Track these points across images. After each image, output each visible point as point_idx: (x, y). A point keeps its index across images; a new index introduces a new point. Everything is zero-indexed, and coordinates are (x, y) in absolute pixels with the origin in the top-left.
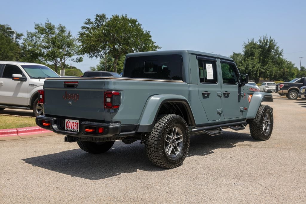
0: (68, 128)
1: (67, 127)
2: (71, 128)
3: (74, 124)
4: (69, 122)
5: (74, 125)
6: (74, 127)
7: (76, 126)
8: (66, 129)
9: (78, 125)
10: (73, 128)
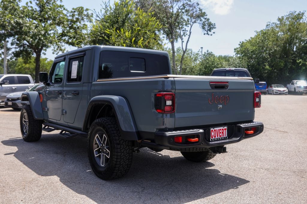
0: (214, 138)
1: (212, 137)
2: (218, 137)
3: (221, 131)
4: (215, 130)
5: (220, 133)
6: (221, 134)
7: (223, 133)
8: (212, 139)
9: (226, 130)
10: (220, 136)
